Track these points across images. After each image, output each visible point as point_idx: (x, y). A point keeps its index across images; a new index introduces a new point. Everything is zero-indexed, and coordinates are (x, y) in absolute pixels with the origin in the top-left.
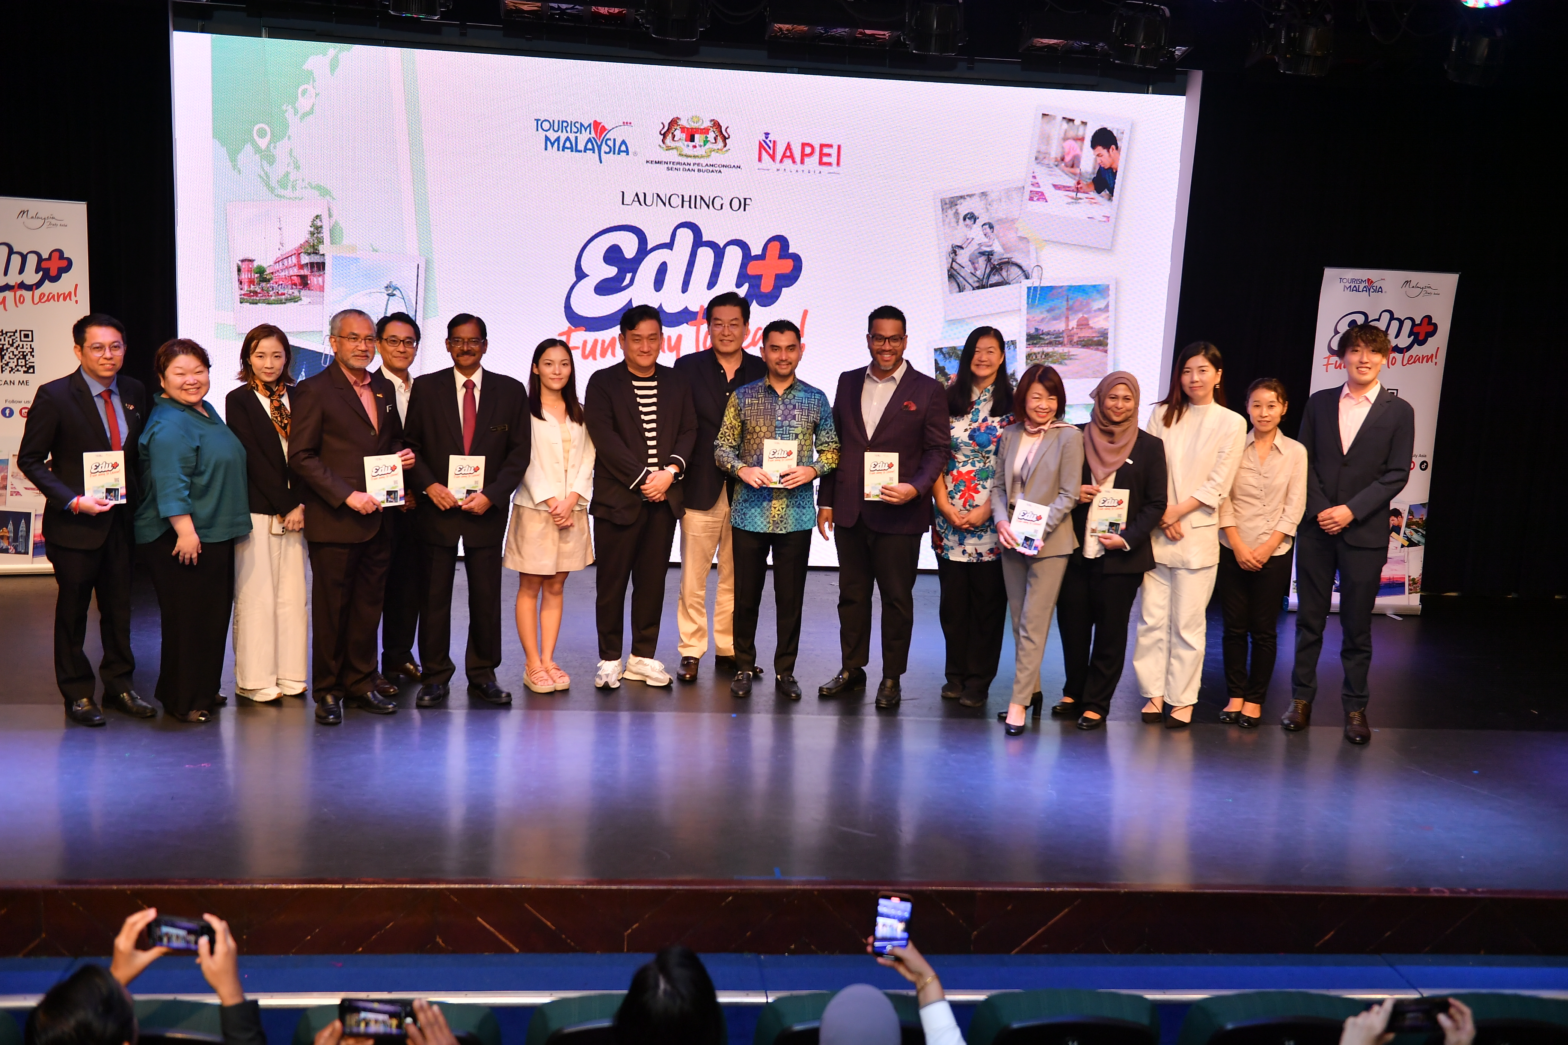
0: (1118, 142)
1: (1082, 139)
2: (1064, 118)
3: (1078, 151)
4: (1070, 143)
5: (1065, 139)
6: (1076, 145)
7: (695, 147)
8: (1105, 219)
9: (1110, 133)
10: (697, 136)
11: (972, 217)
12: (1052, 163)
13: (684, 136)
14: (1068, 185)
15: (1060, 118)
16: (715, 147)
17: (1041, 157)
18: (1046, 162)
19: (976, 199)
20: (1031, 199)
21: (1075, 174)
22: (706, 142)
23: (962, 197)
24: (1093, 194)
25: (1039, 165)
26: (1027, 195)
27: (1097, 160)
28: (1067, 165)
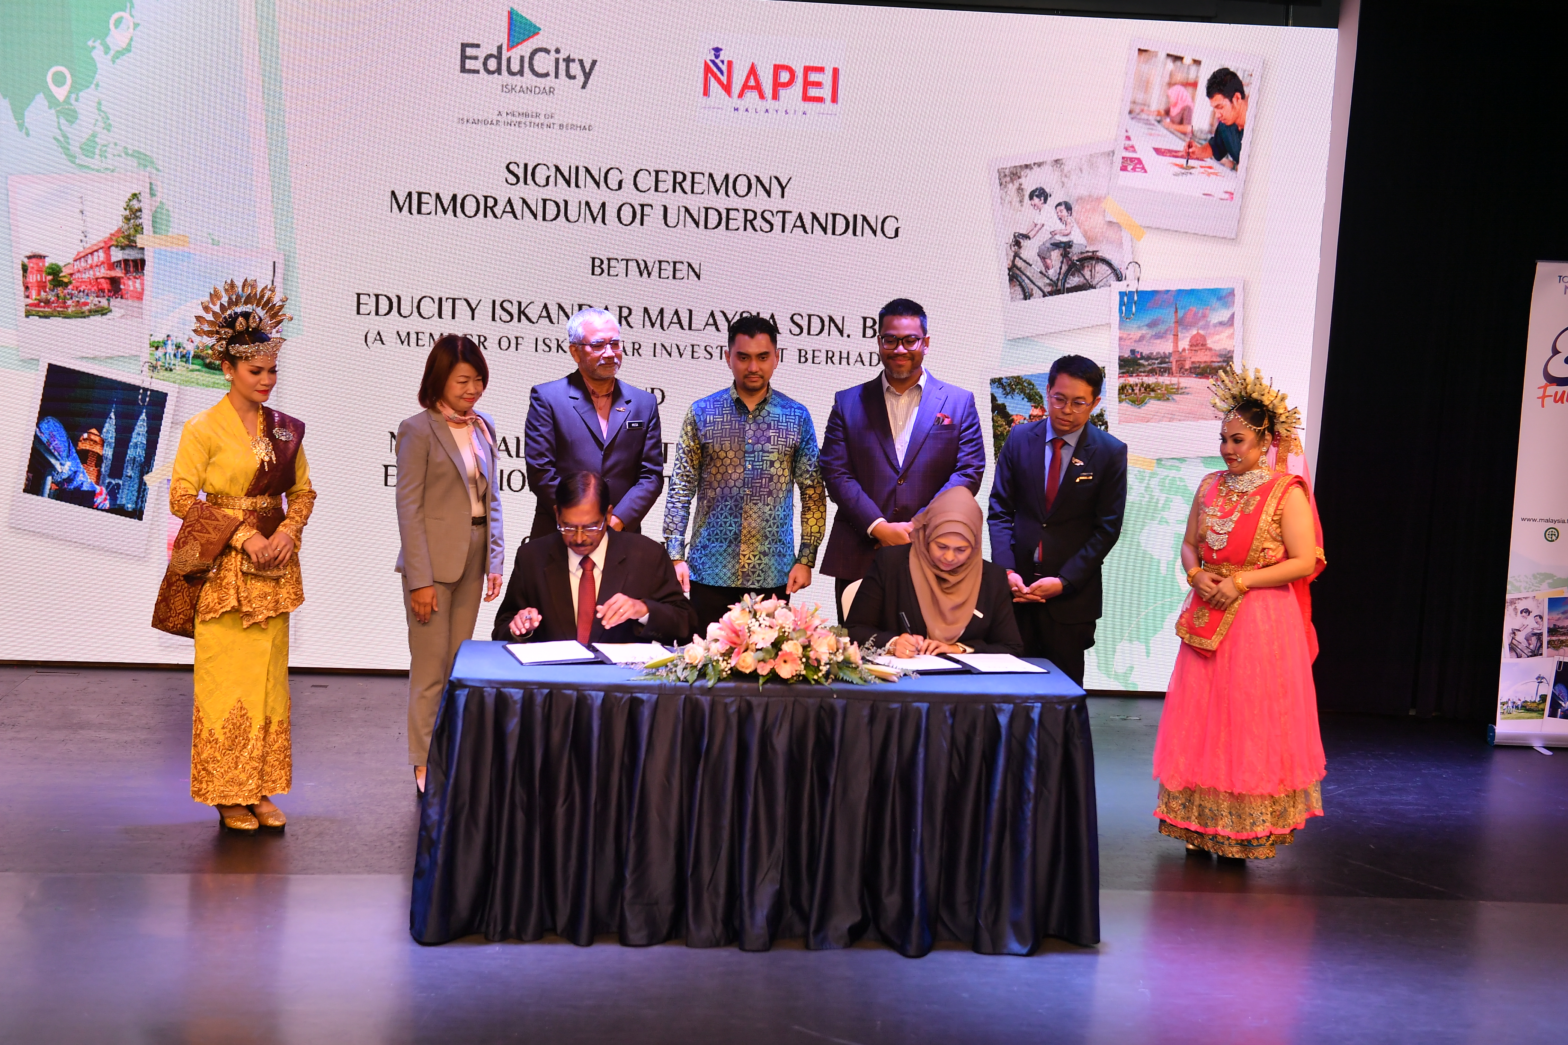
0: (1245, 89)
1: (1194, 85)
2: (1168, 55)
3: (1189, 102)
4: (1178, 89)
5: (1170, 84)
6: (1186, 93)
8: (1227, 196)
9: (1234, 75)
11: (1041, 194)
14: (1175, 149)
15: (1162, 55)
17: (1137, 109)
18: (1144, 116)
19: (1047, 168)
20: (1124, 169)
21: (1185, 134)
23: (1027, 166)
24: (1210, 161)
25: (1134, 122)
26: (1118, 163)
27: (1214, 113)
28: (1173, 121)
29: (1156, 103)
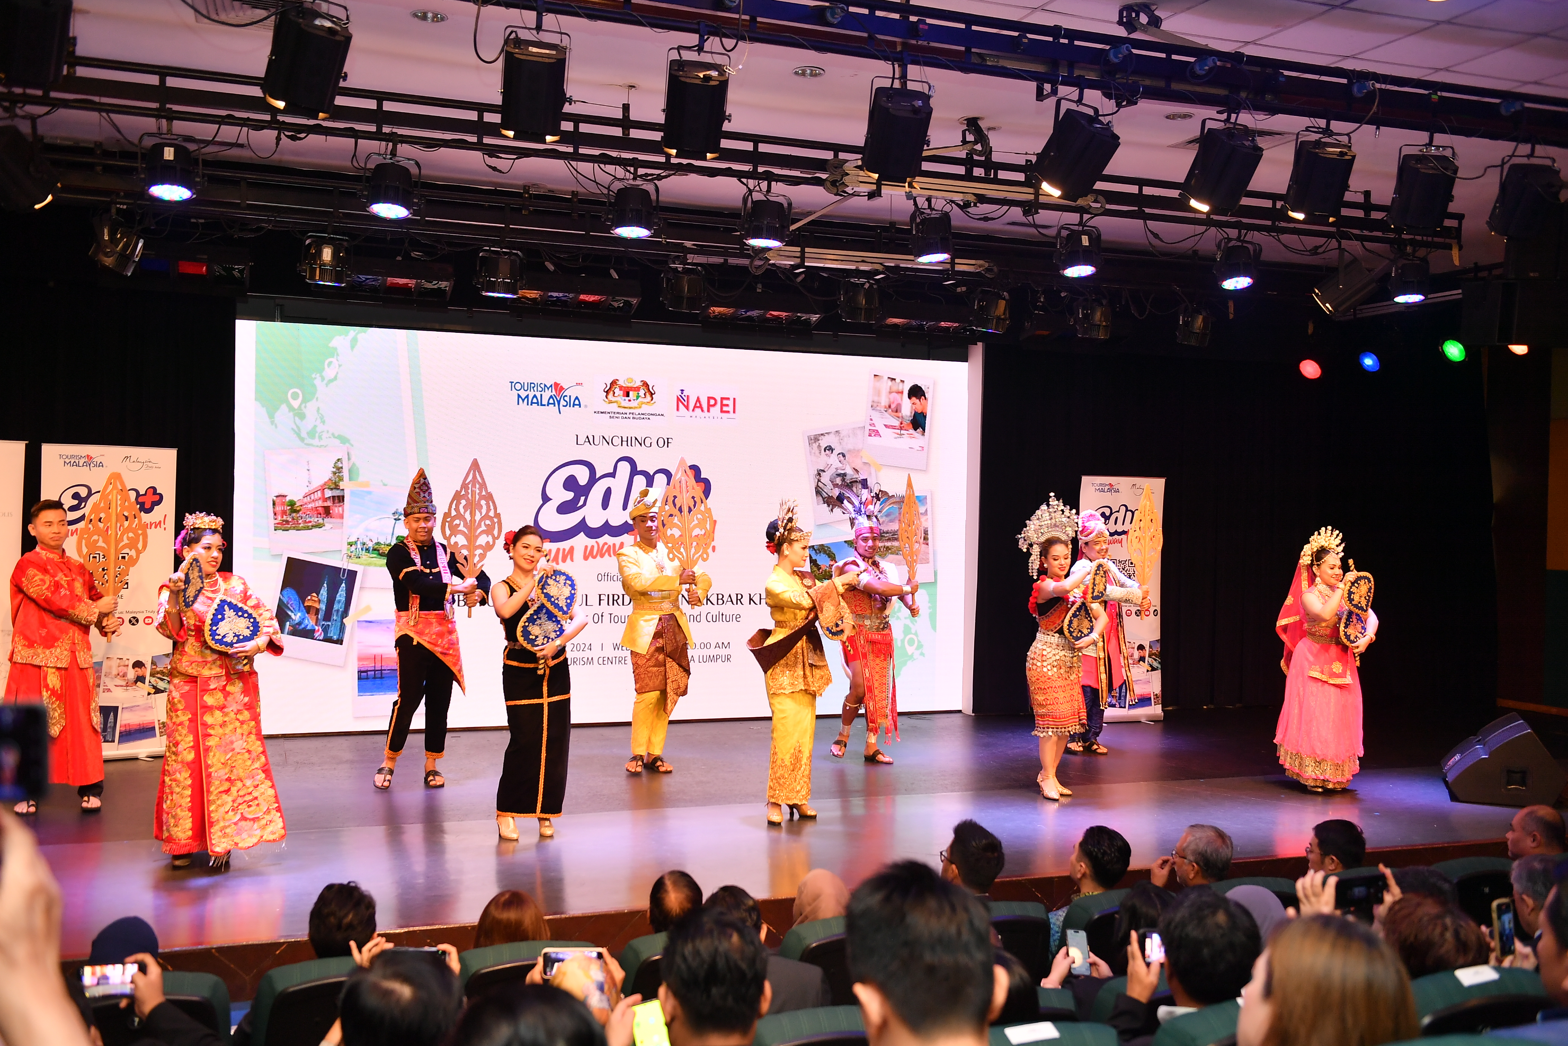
0: (927, 395)
1: (902, 393)
3: (899, 401)
4: (895, 395)
5: (890, 392)
6: (898, 396)
7: (630, 401)
8: (920, 449)
9: (920, 388)
10: (631, 393)
11: (830, 449)
12: (883, 410)
13: (621, 393)
16: (645, 400)
17: (875, 405)
18: (878, 408)
19: (832, 435)
20: (870, 435)
22: (638, 397)
23: (822, 434)
24: (912, 431)
25: (874, 411)
26: (867, 432)
27: (912, 407)
28: (892, 411)
29: (884, 402)
